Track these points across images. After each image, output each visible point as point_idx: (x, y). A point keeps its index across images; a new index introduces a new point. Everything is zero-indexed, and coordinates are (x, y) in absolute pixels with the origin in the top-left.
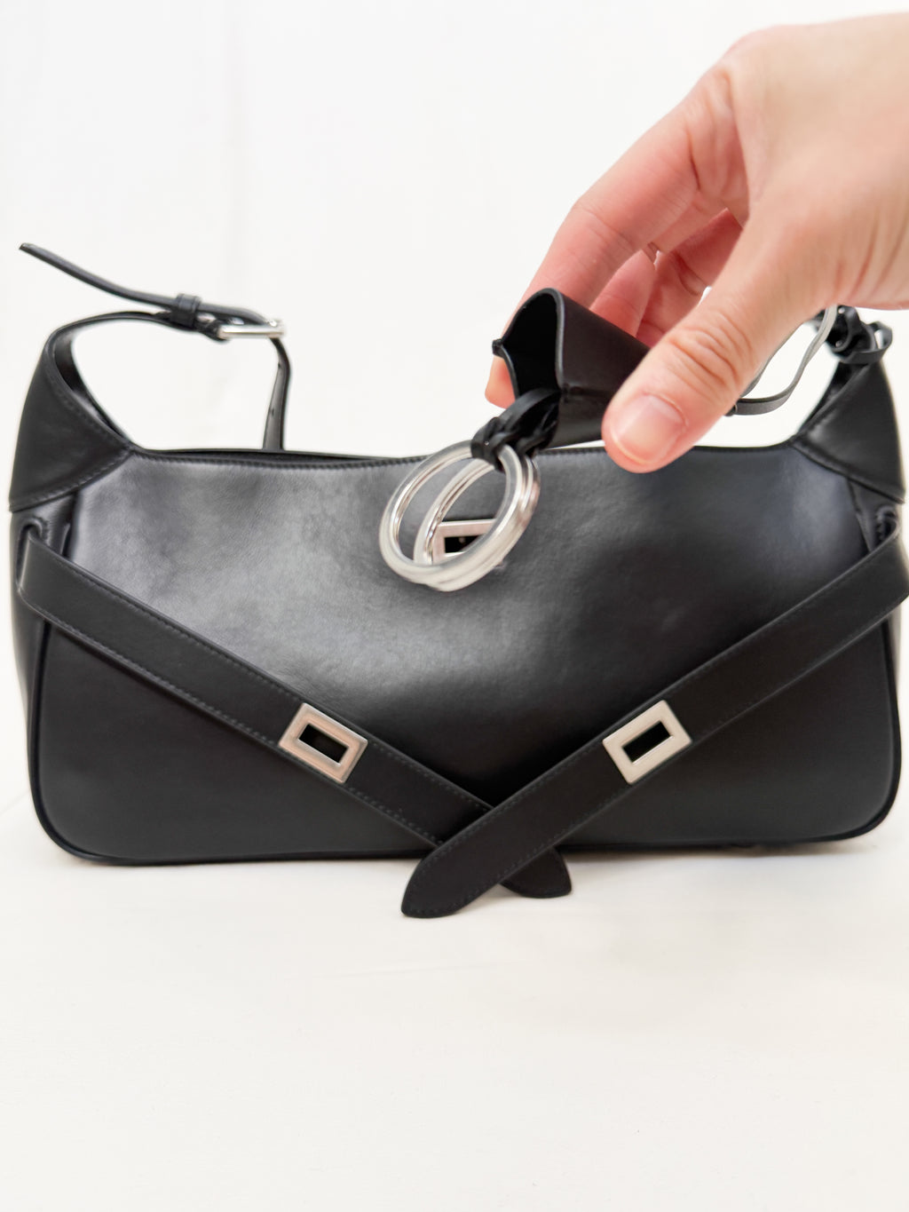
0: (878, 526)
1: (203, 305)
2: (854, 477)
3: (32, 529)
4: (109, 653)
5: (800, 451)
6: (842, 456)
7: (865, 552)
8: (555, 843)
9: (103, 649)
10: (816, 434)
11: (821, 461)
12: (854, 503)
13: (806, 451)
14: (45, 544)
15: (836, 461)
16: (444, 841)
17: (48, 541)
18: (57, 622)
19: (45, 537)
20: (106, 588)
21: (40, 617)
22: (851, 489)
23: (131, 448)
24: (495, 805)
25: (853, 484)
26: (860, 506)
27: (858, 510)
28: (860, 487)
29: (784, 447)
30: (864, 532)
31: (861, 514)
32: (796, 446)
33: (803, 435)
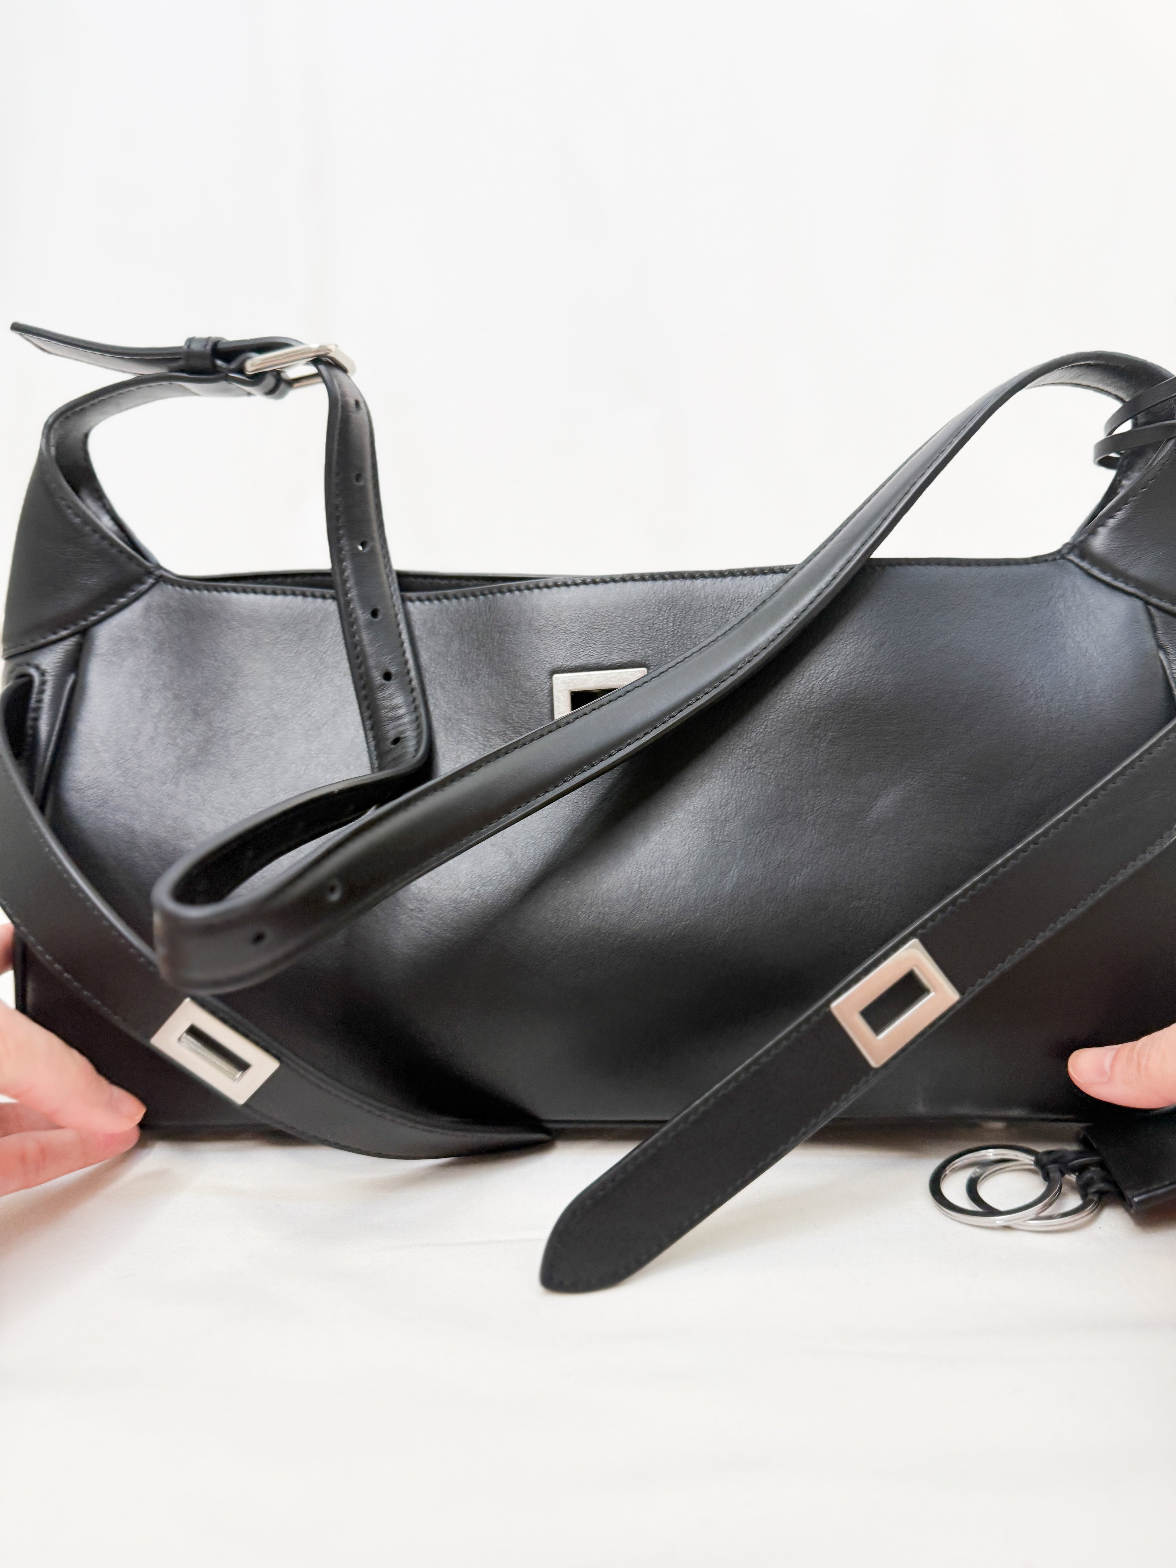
2: (1153, 600)
5: (1077, 565)
6: (1135, 571)
10: (1099, 542)
11: (1107, 578)
12: (1157, 639)
13: (1085, 565)
15: (1127, 579)
17: (46, 696)
19: (41, 691)
22: (1151, 617)
23: (158, 573)
25: (1153, 610)
26: (1164, 641)
27: (1161, 647)
28: (1163, 615)
29: (1055, 560)
30: (1170, 677)
31: (1166, 653)
32: (1071, 557)
33: (1081, 542)
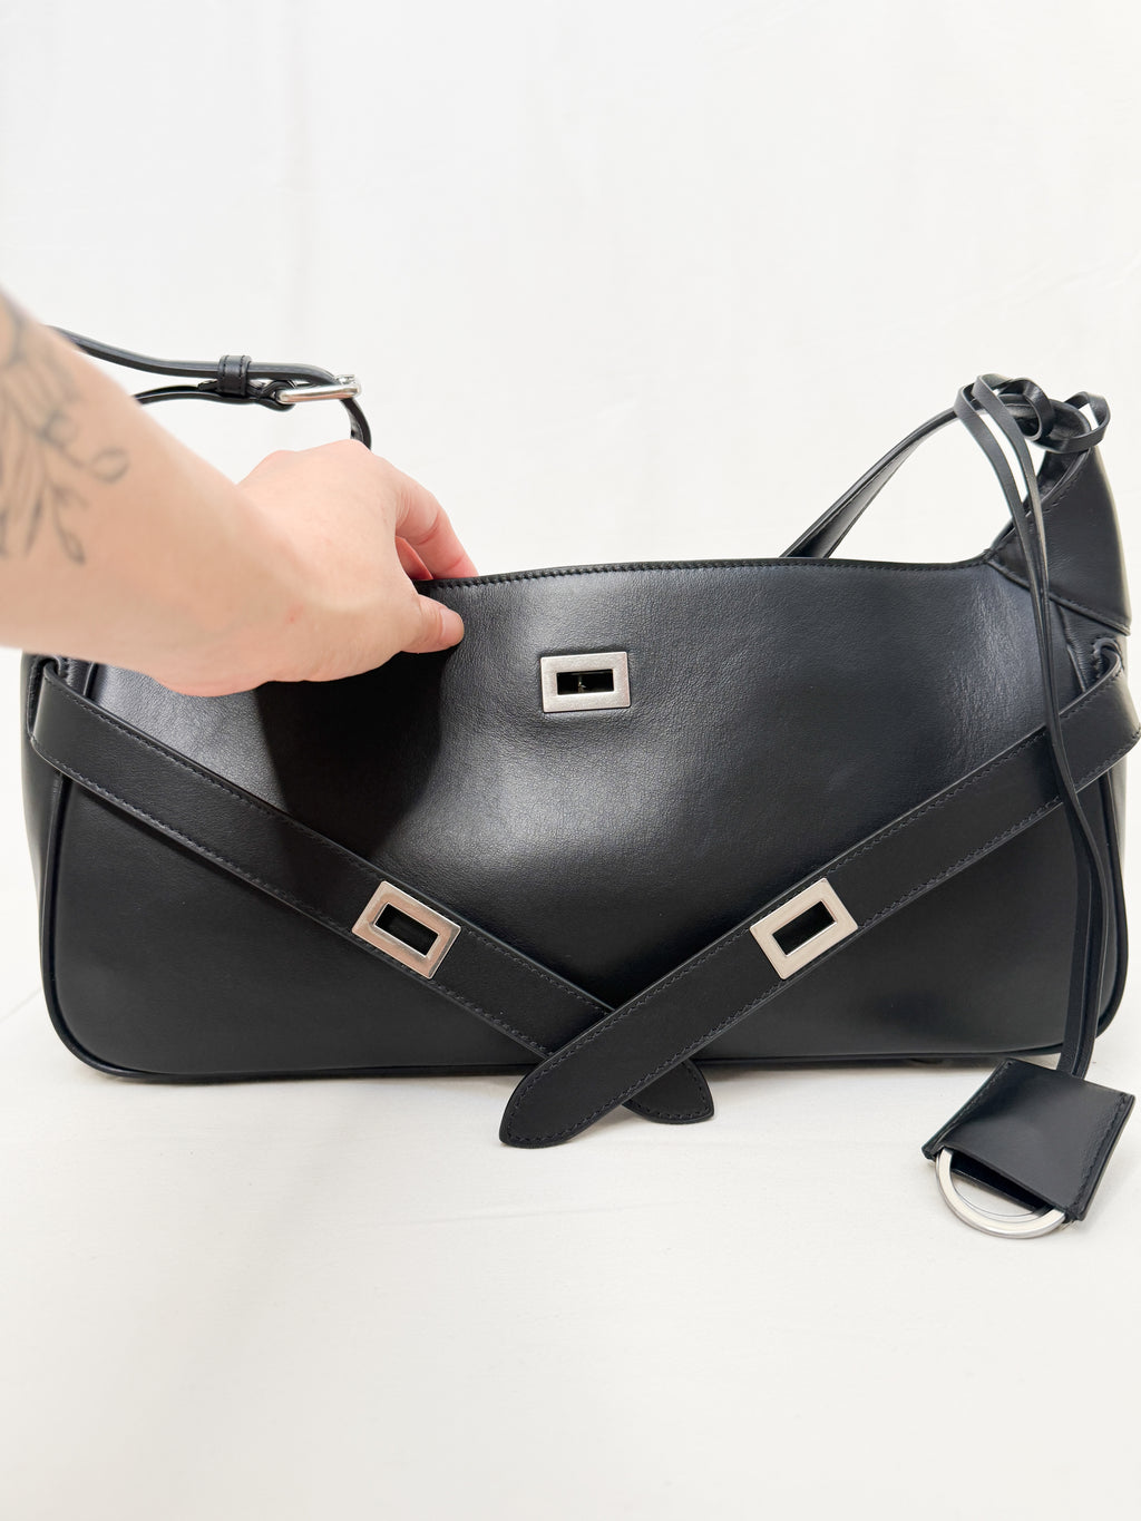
0: (1094, 662)
1: (255, 366)
2: (1064, 601)
3: (51, 665)
4: (144, 817)
5: (996, 569)
7: (1078, 692)
8: (690, 1055)
9: (135, 812)
11: (1023, 581)
12: (1065, 635)
13: (1004, 569)
14: (65, 683)
16: (554, 1051)
17: (69, 680)
18: (79, 779)
19: (66, 675)
20: (139, 737)
21: (58, 772)
22: (1061, 616)
24: (616, 1007)
25: (1063, 610)
26: (1071, 637)
27: (1069, 642)
28: (1072, 614)
29: (977, 565)
30: (1076, 668)
31: (1073, 647)
32: (993, 562)
33: (1000, 549)
